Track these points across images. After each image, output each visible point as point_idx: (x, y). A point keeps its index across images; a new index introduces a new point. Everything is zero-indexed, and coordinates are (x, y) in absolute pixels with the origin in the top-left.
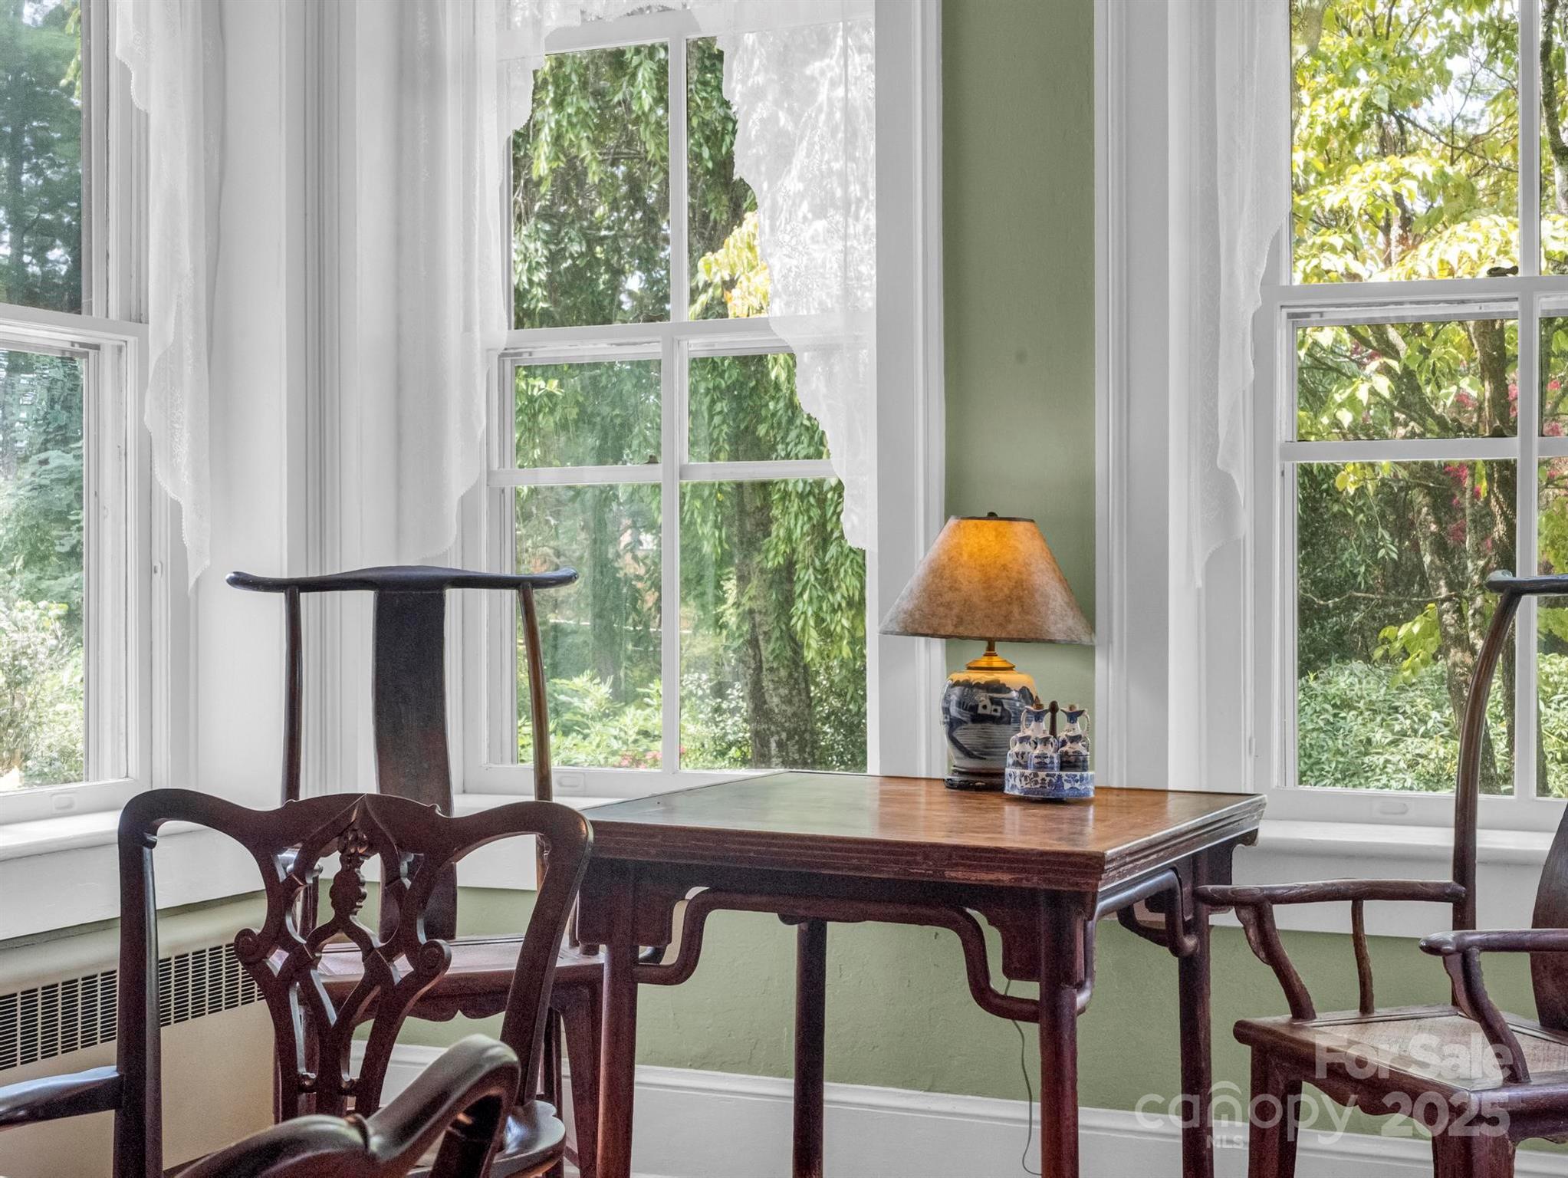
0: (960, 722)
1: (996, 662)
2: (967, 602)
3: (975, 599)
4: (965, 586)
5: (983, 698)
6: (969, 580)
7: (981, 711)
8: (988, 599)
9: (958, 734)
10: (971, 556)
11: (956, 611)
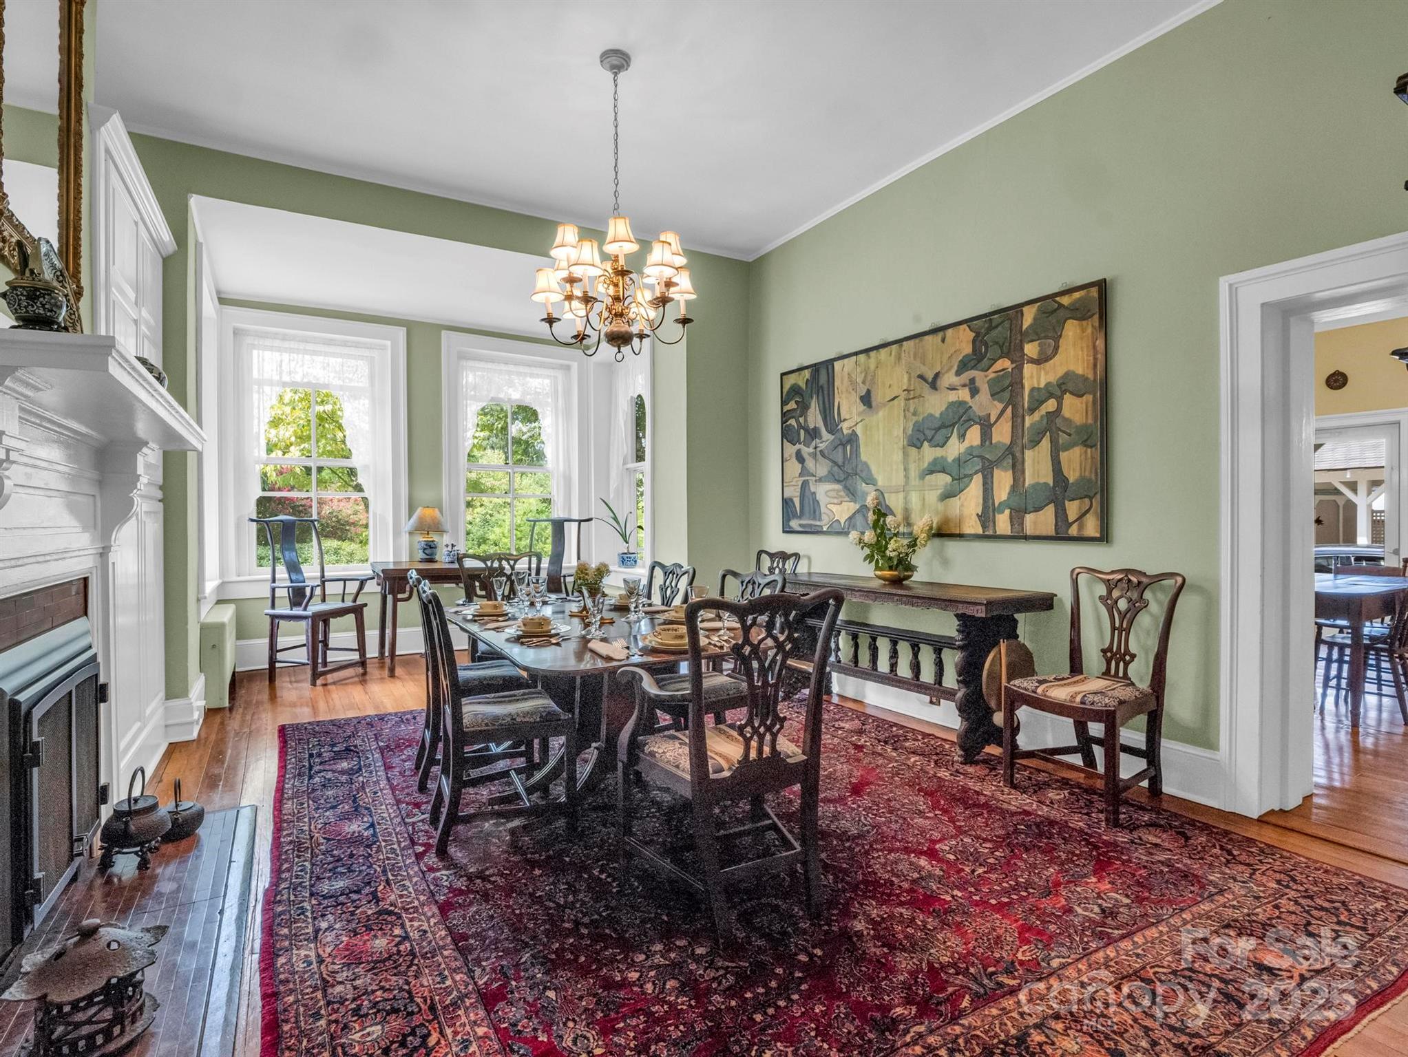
0: (427, 549)
1: (429, 536)
2: (430, 524)
3: (432, 523)
5: (432, 543)
6: (429, 520)
7: (432, 546)
8: (434, 523)
9: (426, 551)
10: (429, 515)
11: (428, 526)
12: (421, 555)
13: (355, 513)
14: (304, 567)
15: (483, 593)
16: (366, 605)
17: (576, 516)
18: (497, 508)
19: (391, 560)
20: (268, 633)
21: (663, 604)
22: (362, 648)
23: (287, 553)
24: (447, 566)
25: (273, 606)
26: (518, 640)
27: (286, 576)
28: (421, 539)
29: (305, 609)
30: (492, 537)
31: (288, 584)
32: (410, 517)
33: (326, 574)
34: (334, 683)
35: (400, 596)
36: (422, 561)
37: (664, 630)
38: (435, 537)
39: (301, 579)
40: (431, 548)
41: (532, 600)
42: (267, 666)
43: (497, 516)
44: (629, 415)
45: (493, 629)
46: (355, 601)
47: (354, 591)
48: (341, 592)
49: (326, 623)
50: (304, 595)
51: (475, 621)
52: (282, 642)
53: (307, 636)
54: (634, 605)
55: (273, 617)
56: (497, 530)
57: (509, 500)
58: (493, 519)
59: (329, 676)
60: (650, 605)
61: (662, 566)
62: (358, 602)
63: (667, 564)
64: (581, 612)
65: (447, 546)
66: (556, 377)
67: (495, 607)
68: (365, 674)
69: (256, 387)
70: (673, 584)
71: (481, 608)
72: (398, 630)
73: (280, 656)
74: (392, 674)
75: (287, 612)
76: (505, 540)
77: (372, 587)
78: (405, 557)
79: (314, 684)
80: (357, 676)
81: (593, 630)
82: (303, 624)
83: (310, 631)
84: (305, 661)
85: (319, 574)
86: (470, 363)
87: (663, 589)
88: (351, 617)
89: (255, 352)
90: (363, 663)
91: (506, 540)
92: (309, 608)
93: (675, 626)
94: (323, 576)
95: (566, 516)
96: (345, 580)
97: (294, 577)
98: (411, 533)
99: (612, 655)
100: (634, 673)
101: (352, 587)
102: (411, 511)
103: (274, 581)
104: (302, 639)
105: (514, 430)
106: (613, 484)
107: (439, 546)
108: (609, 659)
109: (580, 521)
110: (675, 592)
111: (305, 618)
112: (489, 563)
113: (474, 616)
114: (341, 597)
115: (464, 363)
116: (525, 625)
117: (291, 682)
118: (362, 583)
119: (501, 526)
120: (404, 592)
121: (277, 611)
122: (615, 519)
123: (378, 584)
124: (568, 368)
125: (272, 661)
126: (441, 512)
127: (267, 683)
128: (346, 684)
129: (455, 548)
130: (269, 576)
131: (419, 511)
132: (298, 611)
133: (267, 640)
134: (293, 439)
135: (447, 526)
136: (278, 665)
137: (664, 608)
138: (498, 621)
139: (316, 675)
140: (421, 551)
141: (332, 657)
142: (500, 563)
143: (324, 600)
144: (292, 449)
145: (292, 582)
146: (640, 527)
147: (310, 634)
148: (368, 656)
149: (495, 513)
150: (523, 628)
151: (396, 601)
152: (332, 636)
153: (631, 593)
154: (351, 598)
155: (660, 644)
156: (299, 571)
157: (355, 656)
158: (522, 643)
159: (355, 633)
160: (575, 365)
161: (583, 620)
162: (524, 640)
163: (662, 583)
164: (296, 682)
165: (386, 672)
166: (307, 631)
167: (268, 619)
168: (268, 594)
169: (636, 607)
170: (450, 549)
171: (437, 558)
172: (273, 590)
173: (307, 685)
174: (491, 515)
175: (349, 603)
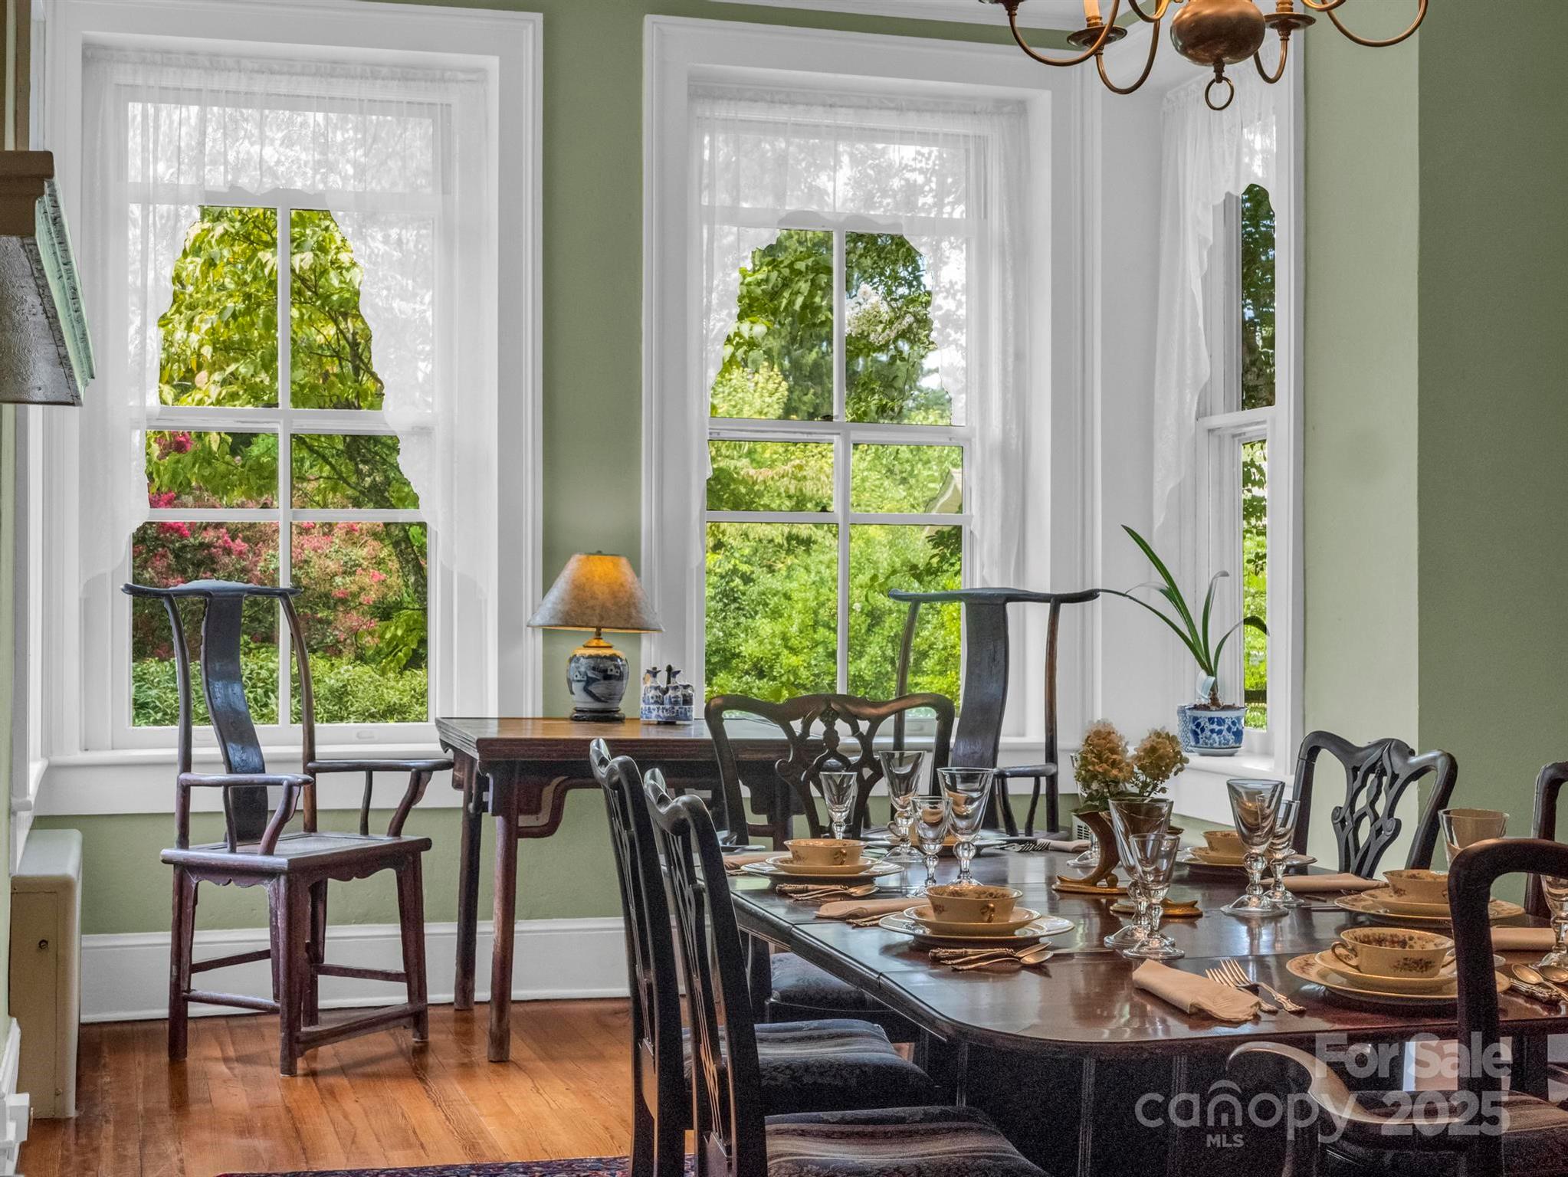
0: (594, 680)
1: (602, 643)
2: (603, 606)
3: (609, 605)
4: (600, 596)
5: (609, 665)
6: (602, 592)
7: (609, 673)
8: (616, 604)
9: (593, 688)
10: (600, 577)
11: (597, 611)
12: (579, 700)
13: (349, 570)
14: (261, 729)
15: (762, 820)
16: (426, 844)
17: (1040, 581)
18: (768, 555)
19: (493, 711)
20: (169, 916)
21: (1345, 867)
22: (414, 973)
23: (218, 686)
24: (654, 734)
25: (184, 842)
26: (919, 951)
27: (216, 751)
28: (580, 647)
29: (269, 851)
30: (749, 648)
31: (222, 775)
32: (547, 586)
33: (320, 750)
34: (343, 1070)
35: (524, 821)
36: (580, 717)
37: (1366, 940)
38: (618, 647)
39: (255, 761)
40: (607, 677)
41: (949, 840)
42: (164, 1012)
43: (766, 581)
44: (1220, 250)
45: (843, 919)
46: (396, 829)
47: (396, 803)
48: (359, 804)
49: (318, 893)
50: (263, 811)
51: (783, 894)
52: (207, 943)
53: (274, 929)
54: (1260, 866)
55: (185, 871)
56: (765, 626)
57: (804, 531)
58: (753, 591)
59: (325, 1050)
60: (1302, 870)
61: (1342, 748)
62: (408, 835)
63: (1359, 740)
64: (1093, 881)
65: (654, 673)
66: (981, 141)
67: (838, 855)
68: (421, 1050)
69: (135, 210)
70: (1381, 806)
71: (797, 857)
72: (520, 926)
73: (200, 983)
74: (501, 1057)
75: (222, 856)
76: (789, 660)
77: (442, 792)
78: (531, 706)
79: (289, 1069)
80: (401, 1052)
81: (1141, 935)
82: (264, 893)
83: (281, 912)
84: (269, 1001)
85: (298, 750)
86: (722, 111)
87: (1345, 821)
88: (386, 879)
89: (135, 109)
90: (416, 1016)
91: (794, 660)
92: (280, 846)
93: (1401, 932)
94: (310, 755)
95: (1011, 584)
96: (370, 769)
97: (236, 756)
98: (548, 632)
99: (1208, 1005)
100: (1282, 1061)
101: (391, 790)
102: (552, 562)
103: (187, 764)
104: (260, 937)
105: (848, 314)
106: (1165, 483)
107: (630, 670)
108: (1199, 1016)
109: (1056, 601)
110: (1387, 832)
111: (270, 874)
112: (797, 725)
113: (776, 879)
114: (357, 821)
115: (704, 110)
116: (937, 908)
117: (226, 1060)
118: (419, 779)
119: (776, 614)
120: (536, 811)
121: (196, 853)
122: (1172, 593)
123: (457, 785)
124: (1021, 108)
125: (180, 996)
126: (637, 571)
127: (164, 1058)
128: (377, 1076)
129: (679, 680)
130: (174, 753)
131: (573, 568)
132: (250, 855)
133: (166, 938)
134: (207, 351)
135: (654, 609)
136: (194, 1010)
137: (1350, 880)
138: (849, 897)
139: (296, 1046)
140: (577, 687)
141: (332, 994)
142: (830, 725)
143: (311, 827)
144: (202, 377)
145: (231, 769)
146: (1255, 621)
147: (281, 924)
148: (432, 998)
149: (759, 573)
150: (932, 918)
151: (513, 834)
152: (332, 932)
153: (1253, 829)
154: (387, 821)
155: (1353, 981)
156: (248, 739)
157: (396, 996)
158: (936, 961)
159: (394, 929)
160: (1042, 102)
161: (1097, 904)
162: (941, 952)
163: (1342, 801)
164: (240, 1059)
165: (482, 1050)
166: (273, 914)
167: (169, 873)
168: (172, 806)
169: (1267, 872)
170: (662, 680)
171: (624, 707)
172: (185, 791)
173: (273, 1073)
174: (747, 579)
175: (380, 838)
